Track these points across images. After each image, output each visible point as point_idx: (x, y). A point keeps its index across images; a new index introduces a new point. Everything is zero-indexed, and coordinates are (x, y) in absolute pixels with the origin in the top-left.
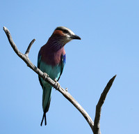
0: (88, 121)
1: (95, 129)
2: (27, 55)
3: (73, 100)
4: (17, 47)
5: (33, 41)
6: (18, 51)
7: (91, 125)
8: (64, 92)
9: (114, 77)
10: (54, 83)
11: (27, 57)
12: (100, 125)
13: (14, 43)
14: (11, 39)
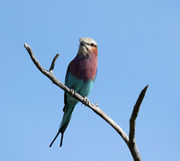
0: (122, 136)
1: (131, 145)
4: (40, 64)
5: (57, 56)
7: (125, 140)
8: (94, 107)
9: (146, 88)
10: (82, 98)
11: (52, 73)
12: (135, 140)
13: (37, 60)
14: (33, 56)
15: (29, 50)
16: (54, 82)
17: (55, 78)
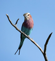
0: (41, 51)
1: (44, 54)
2: (16, 25)
3: (35, 43)
4: (12, 22)
5: (18, 19)
6: (12, 23)
7: (42, 52)
8: (31, 40)
9: (52, 33)
10: (27, 36)
11: (16, 26)
12: (46, 53)
13: (10, 20)
15: (8, 16)
16: (17, 29)
17: (17, 28)
